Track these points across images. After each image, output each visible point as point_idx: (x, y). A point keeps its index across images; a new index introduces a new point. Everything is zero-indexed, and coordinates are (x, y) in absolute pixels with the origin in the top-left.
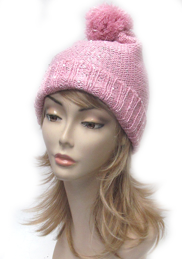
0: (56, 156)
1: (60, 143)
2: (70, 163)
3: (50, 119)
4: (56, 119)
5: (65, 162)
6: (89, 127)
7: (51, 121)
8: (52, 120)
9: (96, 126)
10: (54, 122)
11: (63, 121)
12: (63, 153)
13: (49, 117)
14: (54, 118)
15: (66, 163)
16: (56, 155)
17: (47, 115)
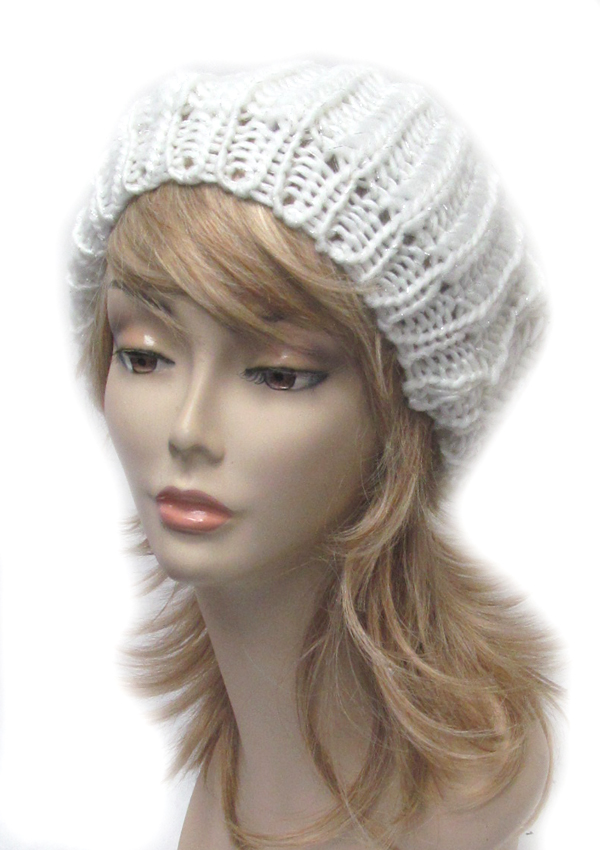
0: (163, 498)
1: (174, 449)
2: (214, 519)
3: (130, 366)
4: (153, 364)
5: (198, 517)
6: (273, 385)
7: (135, 372)
8: (138, 369)
9: (300, 381)
10: (147, 376)
11: (178, 370)
12: (184, 484)
13: (127, 358)
14: (144, 361)
15: (201, 520)
16: (160, 495)
17: (119, 352)
